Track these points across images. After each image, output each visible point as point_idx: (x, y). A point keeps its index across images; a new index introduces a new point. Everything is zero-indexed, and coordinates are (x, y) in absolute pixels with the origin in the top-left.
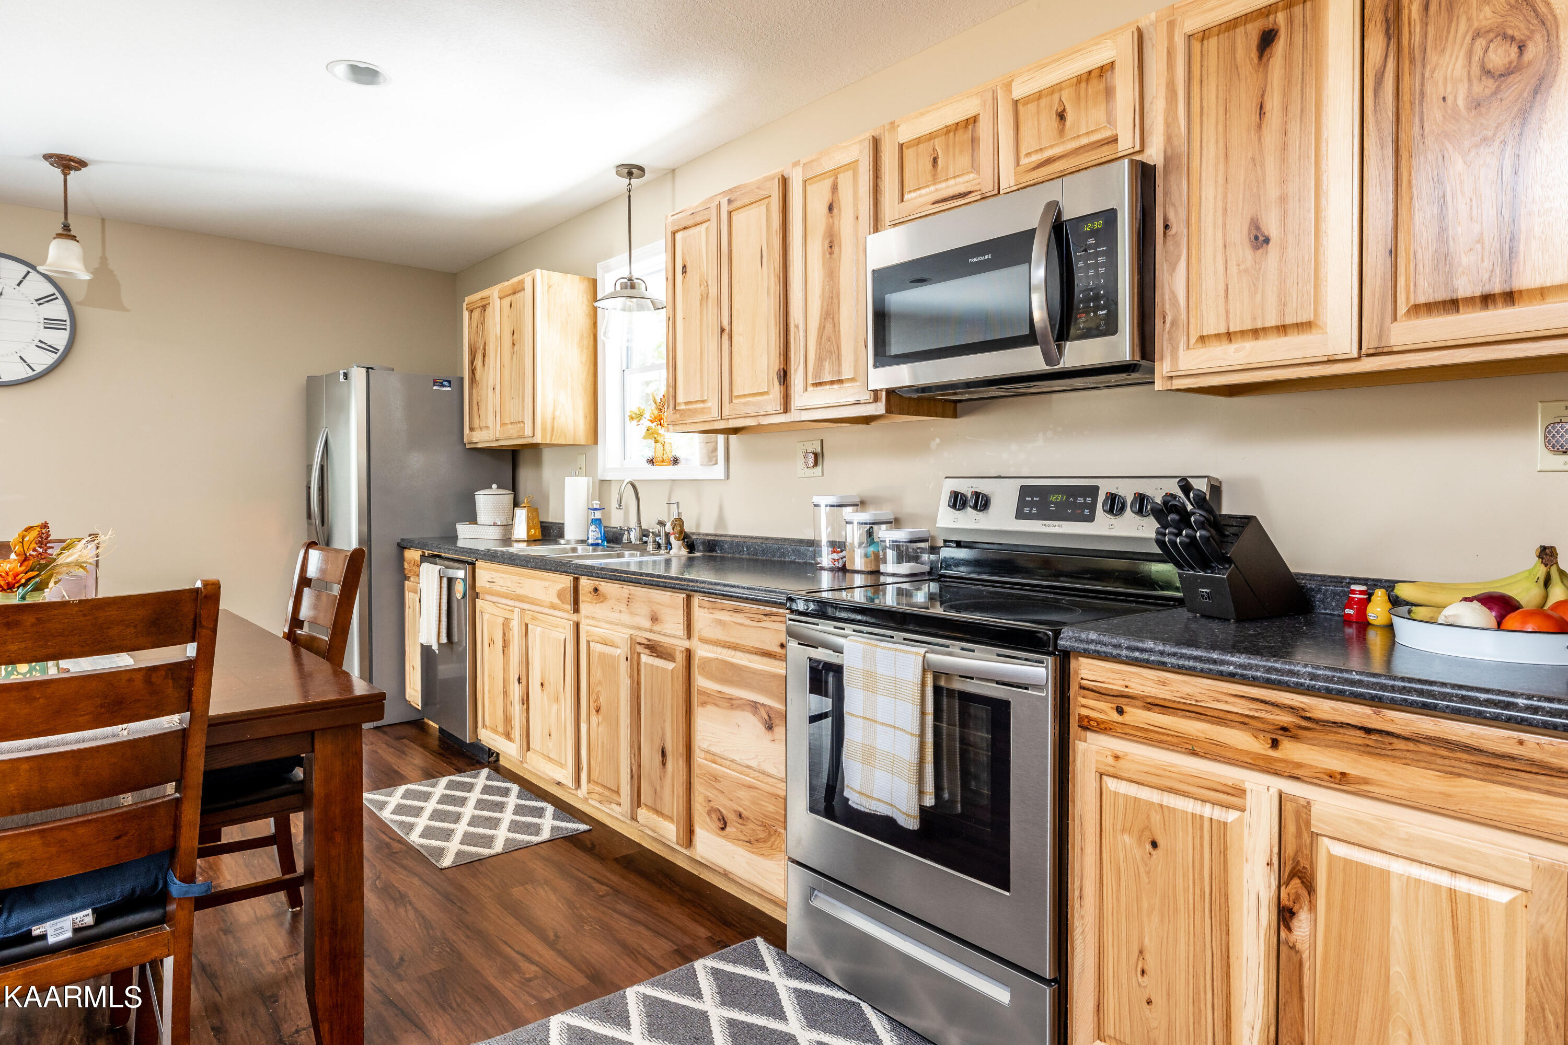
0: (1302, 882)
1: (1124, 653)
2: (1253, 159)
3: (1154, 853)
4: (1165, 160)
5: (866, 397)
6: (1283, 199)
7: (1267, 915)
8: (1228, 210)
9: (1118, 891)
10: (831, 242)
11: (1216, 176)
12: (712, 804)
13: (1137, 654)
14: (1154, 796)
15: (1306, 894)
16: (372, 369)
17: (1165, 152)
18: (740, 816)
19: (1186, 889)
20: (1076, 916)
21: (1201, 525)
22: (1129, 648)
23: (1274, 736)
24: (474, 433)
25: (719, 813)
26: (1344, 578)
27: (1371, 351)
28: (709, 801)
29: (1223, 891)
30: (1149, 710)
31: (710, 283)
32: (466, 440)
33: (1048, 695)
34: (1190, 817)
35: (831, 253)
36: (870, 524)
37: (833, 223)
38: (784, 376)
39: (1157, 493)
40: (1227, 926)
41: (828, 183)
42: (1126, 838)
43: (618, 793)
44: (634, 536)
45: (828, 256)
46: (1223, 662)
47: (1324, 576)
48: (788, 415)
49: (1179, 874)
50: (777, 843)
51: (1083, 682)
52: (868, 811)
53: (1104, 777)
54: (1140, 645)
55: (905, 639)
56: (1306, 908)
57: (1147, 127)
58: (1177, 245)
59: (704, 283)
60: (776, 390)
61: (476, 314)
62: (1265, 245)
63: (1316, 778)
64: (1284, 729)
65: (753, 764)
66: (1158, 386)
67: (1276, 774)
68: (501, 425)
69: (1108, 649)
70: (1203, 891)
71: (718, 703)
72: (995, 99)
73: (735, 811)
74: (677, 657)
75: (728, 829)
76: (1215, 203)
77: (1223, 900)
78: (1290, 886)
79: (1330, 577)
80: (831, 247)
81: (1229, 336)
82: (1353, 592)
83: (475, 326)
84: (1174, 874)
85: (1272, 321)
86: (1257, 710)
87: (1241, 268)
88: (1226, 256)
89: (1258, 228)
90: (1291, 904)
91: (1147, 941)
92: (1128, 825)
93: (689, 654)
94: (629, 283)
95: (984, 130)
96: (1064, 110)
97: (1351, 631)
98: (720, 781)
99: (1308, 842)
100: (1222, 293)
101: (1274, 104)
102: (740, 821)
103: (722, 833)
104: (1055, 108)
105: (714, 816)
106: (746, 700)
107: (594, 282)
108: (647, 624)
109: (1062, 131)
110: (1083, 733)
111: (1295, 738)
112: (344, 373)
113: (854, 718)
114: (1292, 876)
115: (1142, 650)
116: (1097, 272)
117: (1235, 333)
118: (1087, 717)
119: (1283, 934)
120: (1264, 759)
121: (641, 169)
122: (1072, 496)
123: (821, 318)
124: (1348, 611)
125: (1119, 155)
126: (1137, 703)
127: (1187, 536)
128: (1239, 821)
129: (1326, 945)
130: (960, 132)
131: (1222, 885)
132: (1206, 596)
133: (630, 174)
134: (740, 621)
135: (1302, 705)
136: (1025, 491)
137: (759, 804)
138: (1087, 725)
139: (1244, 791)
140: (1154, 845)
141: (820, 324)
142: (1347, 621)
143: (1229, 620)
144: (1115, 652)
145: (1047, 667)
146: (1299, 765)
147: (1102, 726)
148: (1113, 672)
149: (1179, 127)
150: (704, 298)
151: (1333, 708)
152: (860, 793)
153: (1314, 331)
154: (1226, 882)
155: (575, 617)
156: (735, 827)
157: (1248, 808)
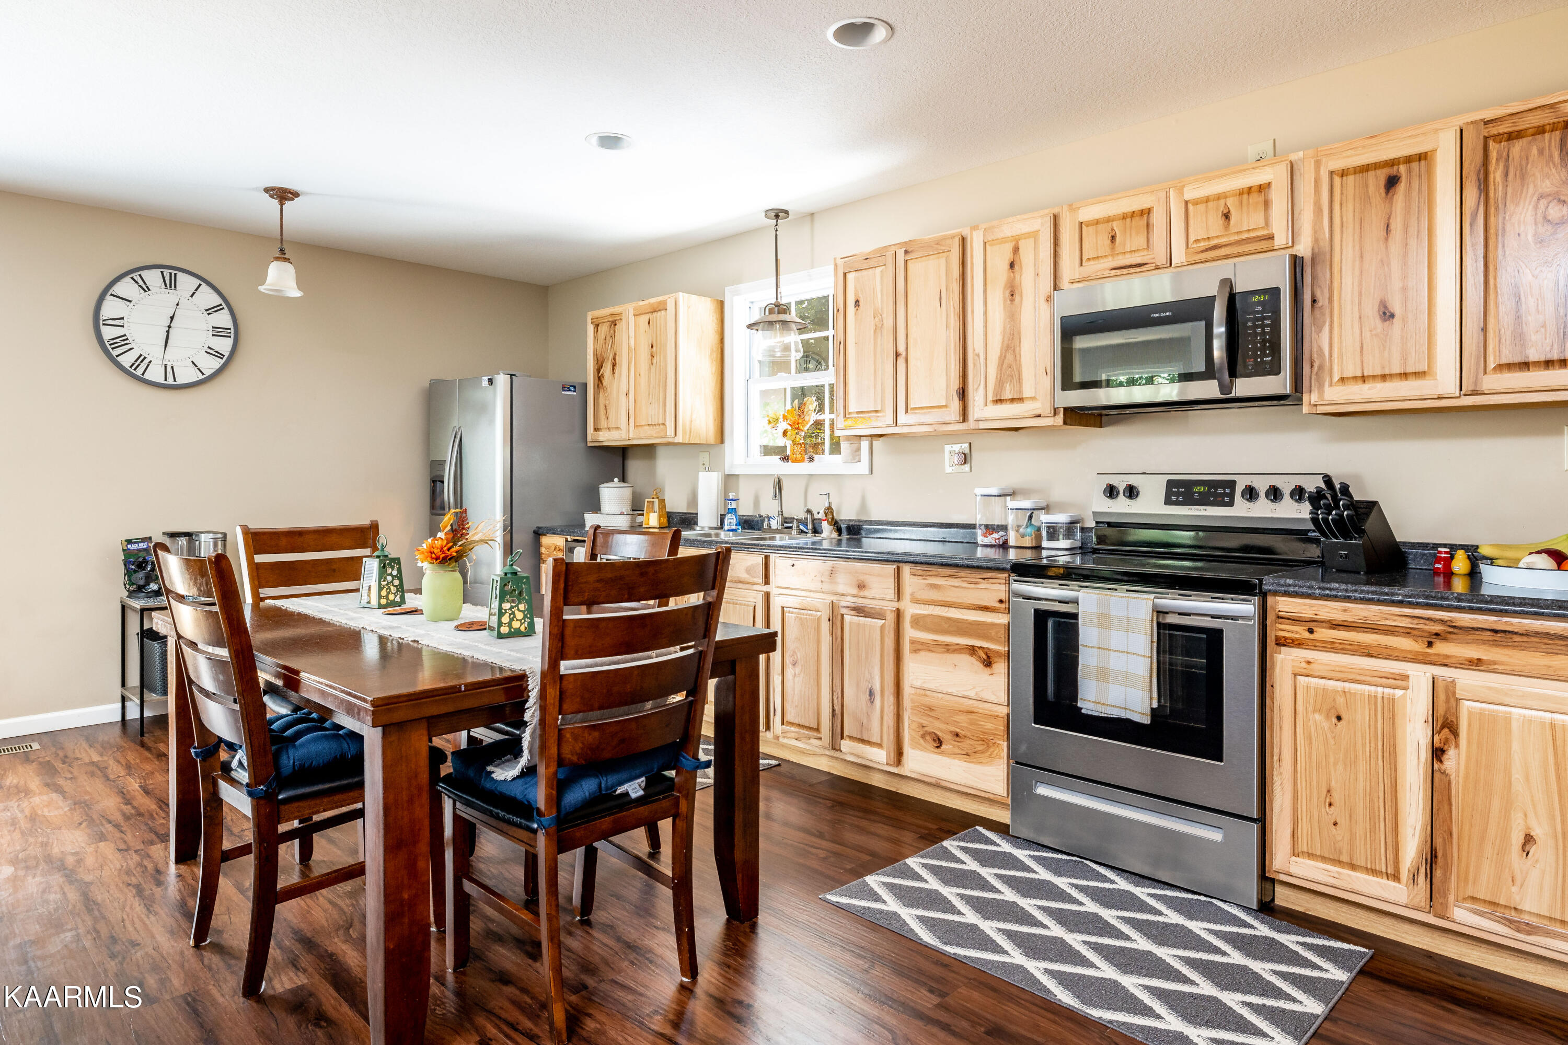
0: (1450, 731)
1: (1317, 592)
2: (1382, 261)
3: (1340, 724)
4: (1313, 254)
5: (1048, 410)
6: (1404, 289)
7: (1425, 754)
8: (1363, 293)
9: (1310, 753)
10: (1012, 291)
11: (1353, 269)
12: (926, 729)
13: (1327, 592)
14: (1339, 685)
15: (1453, 737)
16: (514, 375)
17: (1313, 249)
18: (957, 735)
19: (1364, 745)
20: (1275, 773)
21: (1346, 507)
22: (1319, 588)
23: (1429, 640)
24: (601, 434)
25: (934, 736)
26: (1428, 544)
27: (1469, 393)
28: (923, 727)
29: (1392, 743)
30: (1334, 629)
31: (884, 316)
32: (589, 438)
33: (1255, 622)
34: (1366, 697)
35: (1012, 301)
36: (1031, 509)
37: (1014, 277)
38: (963, 394)
39: (1312, 485)
40: (1395, 766)
41: (1009, 247)
42: (1317, 717)
43: (817, 730)
44: (774, 524)
45: (1009, 302)
46: (1393, 594)
47: (1414, 543)
48: (965, 424)
49: (1359, 735)
50: (995, 752)
51: (1280, 613)
52: (1103, 715)
53: (1298, 677)
54: (1328, 586)
55: (1127, 591)
56: (1453, 747)
57: (1296, 231)
58: (1323, 314)
59: (877, 314)
60: (956, 404)
61: (604, 329)
62: (1391, 319)
63: (1460, 664)
64: (1437, 635)
65: (972, 694)
66: (1305, 409)
67: (1431, 664)
68: (636, 426)
69: (1304, 590)
70: (1377, 745)
71: (932, 649)
72: (1168, 198)
73: (951, 732)
74: (887, 615)
75: (943, 747)
76: (1353, 288)
77: (1392, 748)
78: (1441, 734)
79: (1418, 543)
80: (1012, 295)
81: (1364, 378)
82: (1440, 552)
83: (603, 338)
84: (1355, 736)
85: (1397, 369)
86: (1417, 624)
87: (1373, 333)
88: (1361, 324)
89: (1386, 307)
90: (1442, 745)
91: (1333, 784)
92: (1318, 707)
93: (898, 614)
94: (776, 309)
95: (1158, 219)
96: (1229, 212)
97: (1441, 579)
98: (935, 710)
99: (1454, 705)
100: (1358, 349)
101: (1397, 225)
102: (958, 739)
103: (937, 750)
104: (1222, 209)
105: (928, 738)
106: (963, 645)
107: (721, 304)
108: (855, 591)
109: (1227, 227)
110: (1278, 648)
111: (1445, 639)
112: (489, 379)
113: (1088, 649)
114: (1442, 728)
115: (1331, 589)
116: (1263, 330)
117: (1368, 377)
118: (1284, 637)
119: (1436, 766)
120: (1422, 655)
121: (786, 212)
122: (1213, 487)
123: (1001, 351)
124: (1436, 566)
125: (1275, 248)
126: (1324, 625)
127: (1336, 514)
128: (1404, 696)
129: (1467, 768)
130: (1137, 219)
131: (1392, 740)
132: (1344, 556)
133: (777, 217)
134: (956, 584)
135: (1449, 619)
136: (1170, 484)
137: (977, 724)
138: (1282, 642)
139: (1408, 677)
140: (1339, 718)
141: (1001, 355)
142: (1436, 572)
143: (1359, 573)
144: (1310, 592)
145: (1254, 604)
146: (1448, 657)
147: (1296, 643)
148: (1305, 605)
149: (1324, 233)
150: (878, 329)
151: (1471, 619)
152: (1095, 702)
153: (1427, 377)
154: (1394, 737)
155: (765, 588)
156: (951, 744)
157: (1411, 687)
